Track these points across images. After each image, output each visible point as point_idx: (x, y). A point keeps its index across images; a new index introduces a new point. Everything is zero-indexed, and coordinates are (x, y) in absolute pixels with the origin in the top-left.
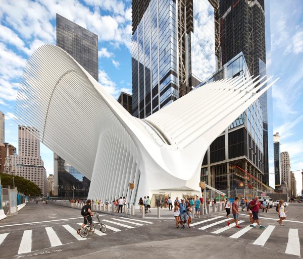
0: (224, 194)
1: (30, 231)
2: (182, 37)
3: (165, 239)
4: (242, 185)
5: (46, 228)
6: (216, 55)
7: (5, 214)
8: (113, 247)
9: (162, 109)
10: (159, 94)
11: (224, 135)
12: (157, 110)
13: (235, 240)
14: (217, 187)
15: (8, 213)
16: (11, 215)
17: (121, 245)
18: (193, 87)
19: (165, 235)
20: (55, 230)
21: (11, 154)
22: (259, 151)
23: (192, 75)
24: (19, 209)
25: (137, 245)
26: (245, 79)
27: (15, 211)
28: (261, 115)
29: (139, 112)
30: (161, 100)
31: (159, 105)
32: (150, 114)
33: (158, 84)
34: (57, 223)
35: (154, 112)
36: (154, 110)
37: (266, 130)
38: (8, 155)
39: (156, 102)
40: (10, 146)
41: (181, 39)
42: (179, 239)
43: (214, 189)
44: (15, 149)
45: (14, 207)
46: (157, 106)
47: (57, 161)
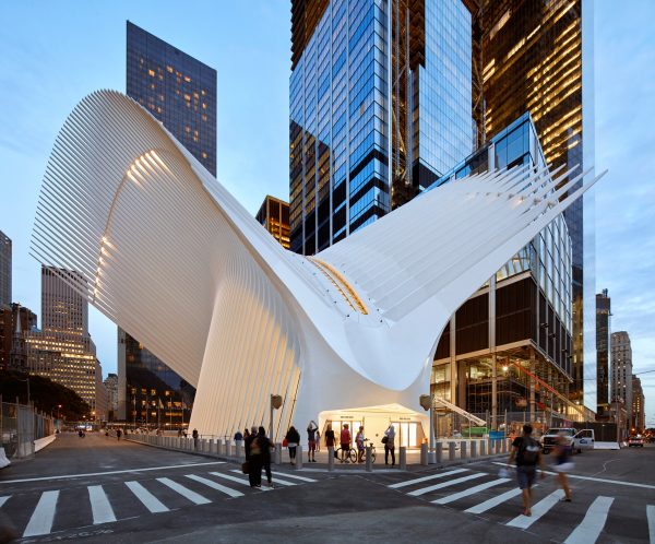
0: (482, 423)
1: (56, 494)
2: (399, 76)
3: (329, 513)
4: (523, 403)
5: (89, 488)
6: (474, 117)
7: (8, 457)
8: (218, 527)
9: (353, 234)
10: (347, 201)
11: (487, 295)
12: (343, 236)
13: (474, 517)
14: (470, 408)
15: (15, 455)
16: (19, 460)
17: (236, 522)
18: (421, 188)
19: (332, 505)
20: (106, 492)
21: (25, 327)
22: (564, 330)
23: (421, 161)
24: (37, 449)
25: (270, 524)
26: (535, 171)
27: (29, 452)
28: (569, 250)
29: (304, 241)
30: (352, 214)
31: (347, 227)
32: (329, 246)
33: (345, 181)
34: (115, 478)
35: (335, 241)
36: (336, 236)
37: (579, 284)
38: (18, 330)
39: (340, 219)
40: (24, 310)
41: (397, 81)
42: (358, 514)
43: (461, 411)
44: (35, 316)
45: (28, 444)
46: (343, 229)
47: (124, 346)
